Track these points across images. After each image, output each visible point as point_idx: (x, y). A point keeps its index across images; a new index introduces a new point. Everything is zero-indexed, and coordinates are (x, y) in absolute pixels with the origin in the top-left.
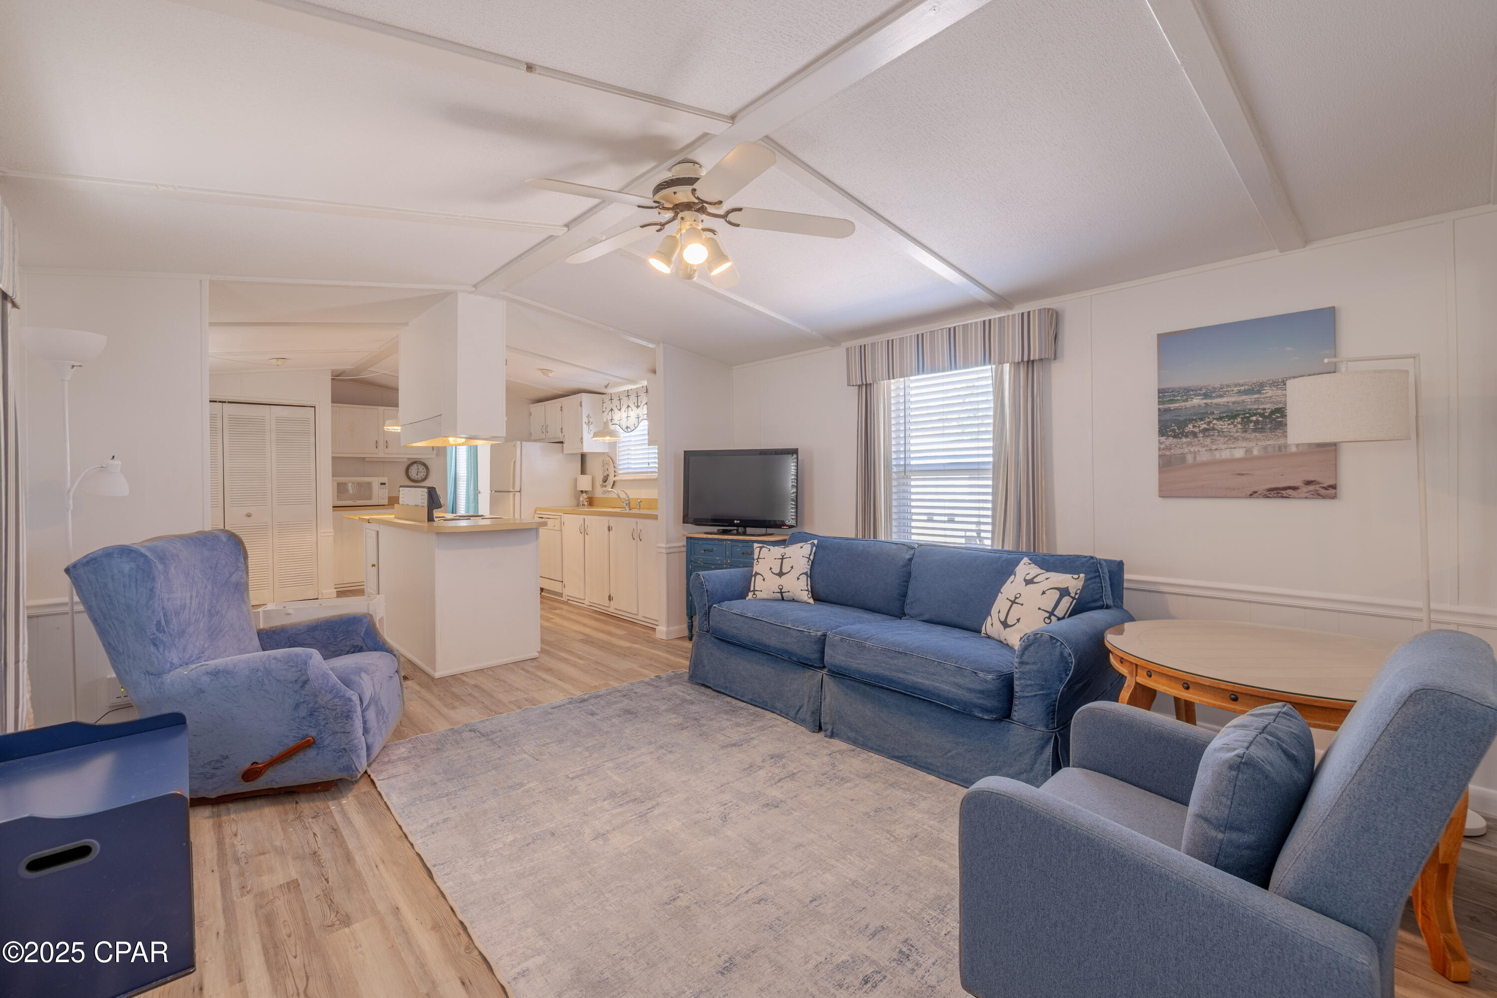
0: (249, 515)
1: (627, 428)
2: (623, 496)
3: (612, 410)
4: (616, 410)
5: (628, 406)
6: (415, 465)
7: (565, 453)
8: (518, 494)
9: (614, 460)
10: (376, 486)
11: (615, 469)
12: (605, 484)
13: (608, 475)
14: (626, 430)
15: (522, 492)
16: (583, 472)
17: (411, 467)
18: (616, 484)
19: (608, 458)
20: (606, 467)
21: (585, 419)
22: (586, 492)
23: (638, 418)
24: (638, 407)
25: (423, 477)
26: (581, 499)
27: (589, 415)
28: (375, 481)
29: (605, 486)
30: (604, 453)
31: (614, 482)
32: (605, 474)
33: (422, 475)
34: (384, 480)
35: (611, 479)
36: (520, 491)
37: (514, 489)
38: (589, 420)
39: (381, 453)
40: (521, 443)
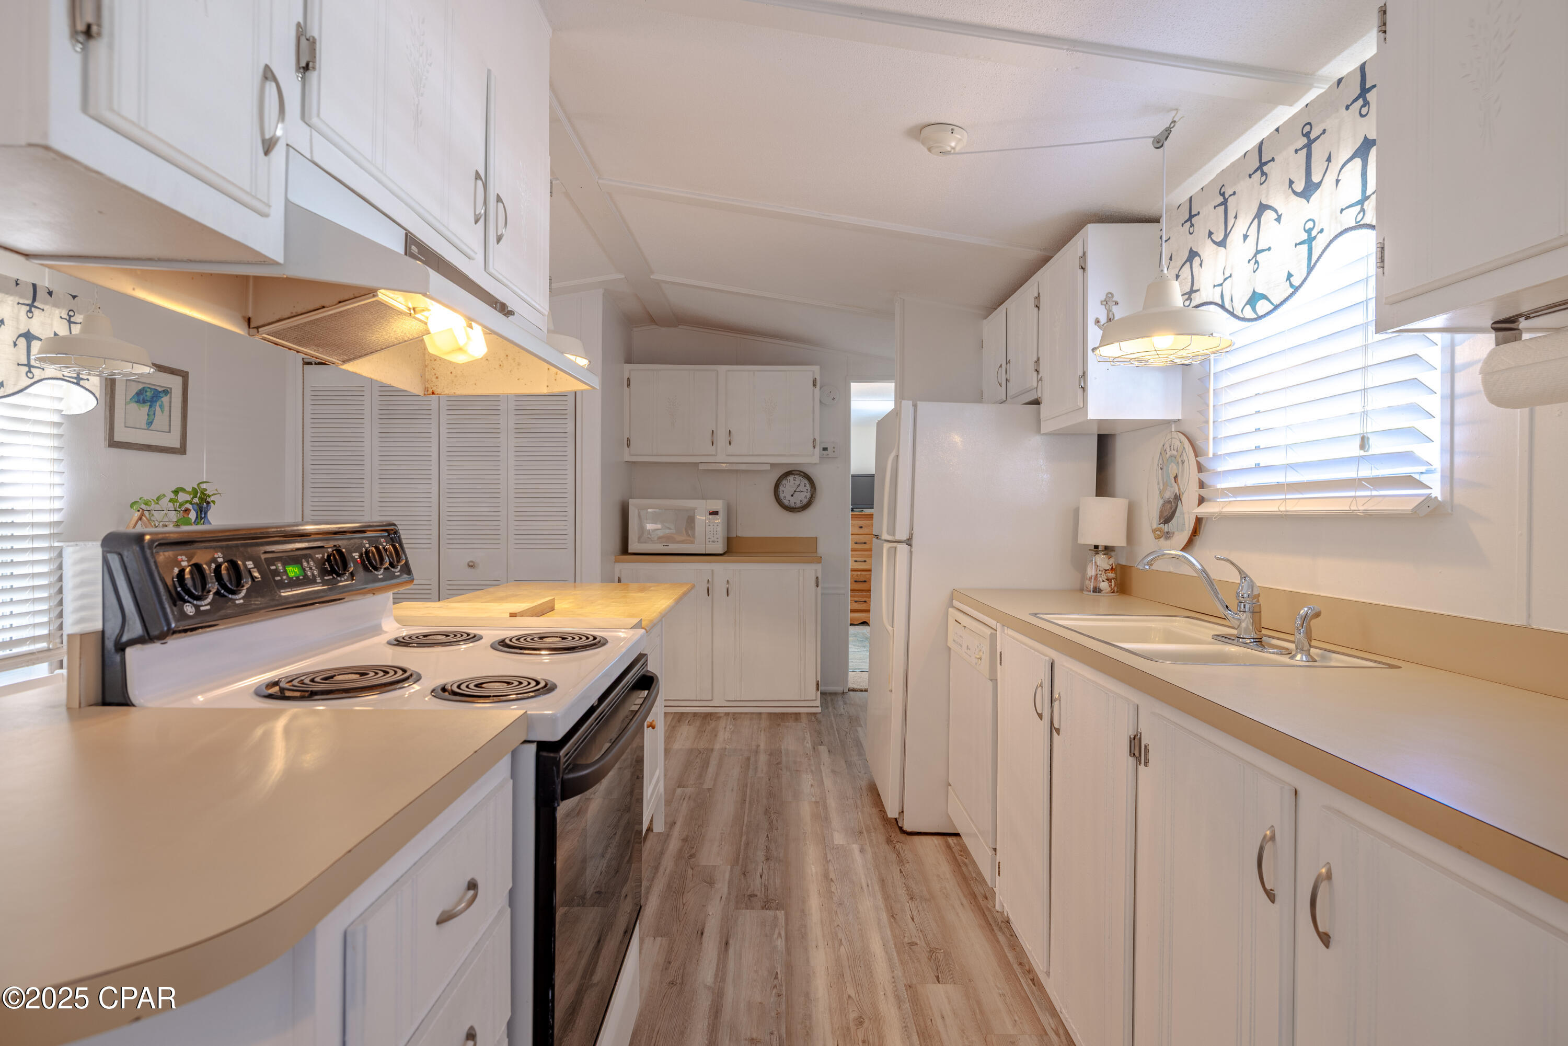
0: (471, 566)
1: (1254, 298)
2: (1226, 574)
3: (1193, 254)
4: (1208, 250)
5: (1263, 208)
6: (791, 478)
7: (1044, 430)
8: (902, 549)
9: (1199, 443)
10: (701, 518)
11: (1203, 476)
12: (1166, 528)
13: (1177, 498)
14: (1248, 313)
15: (914, 542)
16: (1103, 487)
17: (784, 482)
18: (1207, 531)
19: (1178, 440)
20: (1173, 469)
21: (1095, 311)
22: (1108, 550)
23: (1310, 241)
24: (1310, 189)
25: (805, 501)
26: (1091, 572)
27: (1110, 295)
28: (701, 508)
29: (1168, 535)
30: (1168, 423)
31: (1199, 521)
32: (1168, 495)
33: (802, 497)
34: (718, 505)
35: (1189, 511)
36: (909, 542)
37: (894, 535)
38: (1109, 311)
39: (722, 455)
40: (915, 406)
